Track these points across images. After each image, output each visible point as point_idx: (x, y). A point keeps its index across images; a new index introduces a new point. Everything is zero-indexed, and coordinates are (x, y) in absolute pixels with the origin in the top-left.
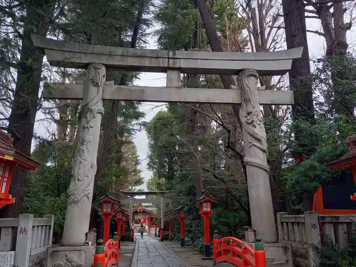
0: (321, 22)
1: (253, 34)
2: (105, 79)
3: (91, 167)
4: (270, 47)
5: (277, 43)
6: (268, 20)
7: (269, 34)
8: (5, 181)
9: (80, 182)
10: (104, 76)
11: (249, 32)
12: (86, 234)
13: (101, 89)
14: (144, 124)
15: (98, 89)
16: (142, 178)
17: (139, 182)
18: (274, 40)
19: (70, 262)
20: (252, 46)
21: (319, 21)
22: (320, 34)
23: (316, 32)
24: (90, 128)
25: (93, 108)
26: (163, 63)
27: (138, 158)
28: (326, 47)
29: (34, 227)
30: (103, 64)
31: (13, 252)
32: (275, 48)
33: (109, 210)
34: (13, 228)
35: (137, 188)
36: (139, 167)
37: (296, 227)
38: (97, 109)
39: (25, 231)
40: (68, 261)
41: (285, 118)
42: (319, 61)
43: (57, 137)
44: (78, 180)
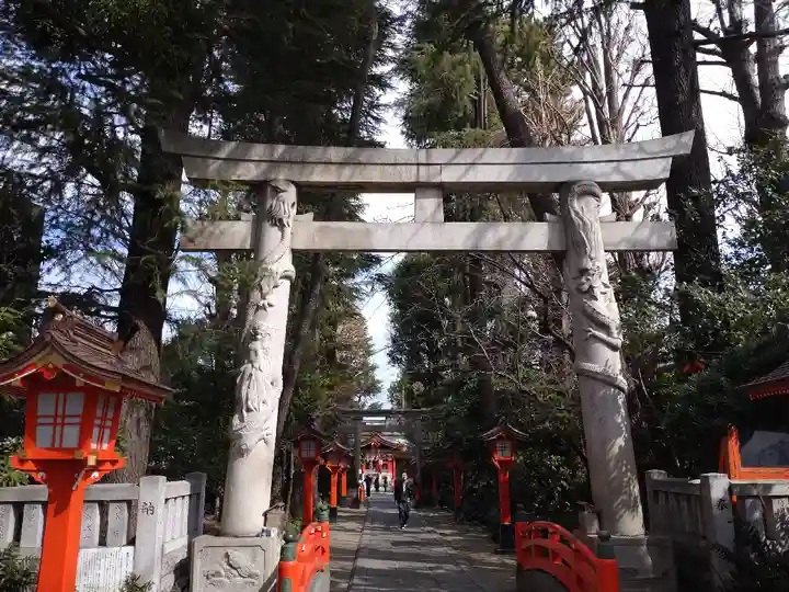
0: (731, 74)
1: (593, 98)
2: (295, 211)
3: (272, 383)
4: (627, 123)
5: (642, 114)
6: (622, 67)
7: (625, 97)
8: (108, 427)
9: (251, 414)
10: (293, 204)
11: (585, 93)
12: (265, 515)
13: (288, 230)
14: (380, 278)
15: (283, 231)
16: (379, 382)
17: (372, 388)
18: (636, 108)
19: (236, 569)
20: (591, 122)
21: (728, 71)
22: (731, 97)
23: (723, 94)
24: (269, 309)
25: (274, 267)
26: (408, 175)
27: (370, 342)
28: (743, 123)
29: (167, 500)
30: (293, 182)
31: (131, 548)
32: (638, 126)
33: (312, 454)
34: (129, 503)
35: (368, 401)
36: (372, 360)
37: (684, 504)
38: (281, 271)
39: (151, 510)
40: (231, 566)
41: (663, 268)
42: (730, 151)
43: (214, 311)
44: (249, 410)
